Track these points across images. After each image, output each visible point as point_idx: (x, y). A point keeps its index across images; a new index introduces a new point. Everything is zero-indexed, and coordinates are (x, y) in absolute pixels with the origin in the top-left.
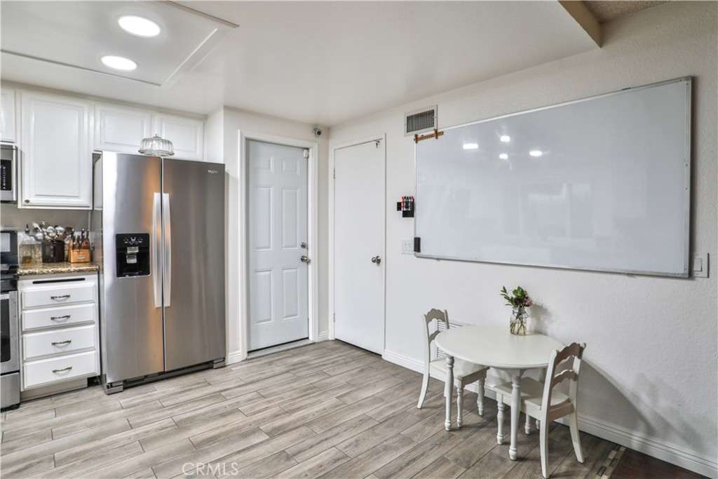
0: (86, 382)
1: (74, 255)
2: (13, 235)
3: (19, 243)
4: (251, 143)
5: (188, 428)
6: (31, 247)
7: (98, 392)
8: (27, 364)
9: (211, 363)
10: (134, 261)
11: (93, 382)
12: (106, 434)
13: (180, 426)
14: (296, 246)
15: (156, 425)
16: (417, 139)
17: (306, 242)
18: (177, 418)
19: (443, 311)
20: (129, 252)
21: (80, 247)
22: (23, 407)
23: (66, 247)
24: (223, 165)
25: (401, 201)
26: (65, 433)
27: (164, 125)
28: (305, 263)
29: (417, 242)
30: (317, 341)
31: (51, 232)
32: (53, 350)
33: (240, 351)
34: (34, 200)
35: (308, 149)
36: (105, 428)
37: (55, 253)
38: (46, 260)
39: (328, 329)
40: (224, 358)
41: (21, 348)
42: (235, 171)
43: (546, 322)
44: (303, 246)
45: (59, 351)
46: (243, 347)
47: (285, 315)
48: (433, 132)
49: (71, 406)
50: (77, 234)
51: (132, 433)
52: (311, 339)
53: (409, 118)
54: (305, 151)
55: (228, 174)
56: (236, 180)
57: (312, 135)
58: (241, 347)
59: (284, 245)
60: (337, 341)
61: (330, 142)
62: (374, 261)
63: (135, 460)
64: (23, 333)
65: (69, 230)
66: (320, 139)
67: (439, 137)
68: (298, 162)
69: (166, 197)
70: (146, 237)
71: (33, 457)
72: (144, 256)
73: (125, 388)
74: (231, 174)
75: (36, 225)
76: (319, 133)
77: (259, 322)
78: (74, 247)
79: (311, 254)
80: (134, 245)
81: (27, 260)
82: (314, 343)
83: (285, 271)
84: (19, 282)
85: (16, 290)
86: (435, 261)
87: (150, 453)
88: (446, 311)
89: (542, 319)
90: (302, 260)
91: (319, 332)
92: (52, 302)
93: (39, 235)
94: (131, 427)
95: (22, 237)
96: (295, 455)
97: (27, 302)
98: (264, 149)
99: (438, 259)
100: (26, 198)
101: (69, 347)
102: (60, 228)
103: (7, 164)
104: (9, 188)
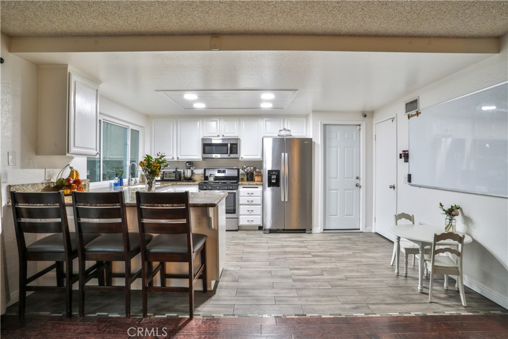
0: (258, 228)
1: (256, 178)
2: (238, 170)
3: (240, 173)
4: (327, 126)
5: (285, 248)
6: (244, 174)
7: (261, 232)
8: (241, 216)
9: (305, 230)
10: (274, 181)
11: (260, 228)
12: (260, 243)
13: (283, 246)
14: (353, 178)
15: (276, 244)
16: (409, 117)
17: (359, 176)
18: (283, 244)
19: (411, 215)
20: (272, 177)
21: (258, 175)
22: (239, 231)
23: (254, 175)
24: (312, 139)
25: (402, 153)
26: (249, 240)
27: (289, 122)
28: (358, 188)
29: (409, 176)
30: (364, 231)
31: (249, 169)
32: (247, 213)
33: (319, 228)
34: (244, 157)
35: (360, 125)
36: (260, 241)
37: (250, 177)
38: (248, 180)
39: (372, 226)
40: (311, 230)
41: (239, 210)
42: (318, 140)
43: (472, 228)
44: (357, 178)
45: (250, 213)
46: (321, 226)
47: (345, 214)
48: (415, 113)
49: (252, 234)
50: (257, 170)
51: (267, 244)
52: (361, 230)
53: (407, 104)
54: (358, 127)
55: (314, 143)
56: (318, 145)
57: (362, 118)
58: (320, 225)
59: (346, 177)
60: (376, 233)
61: (374, 120)
62: (391, 188)
63: (265, 251)
64: (240, 205)
65: (255, 169)
66: (366, 119)
67: (419, 115)
68: (354, 133)
69: (286, 154)
70: (278, 172)
71: (239, 243)
72: (278, 179)
73: (270, 233)
74: (316, 142)
75: (245, 167)
76: (365, 116)
77: (331, 215)
78: (256, 175)
79: (362, 183)
80: (274, 175)
81: (242, 179)
82: (362, 232)
83: (346, 191)
84: (239, 187)
85: (238, 189)
86: (418, 188)
87: (270, 250)
88: (413, 216)
89: (470, 225)
90: (357, 186)
91: (366, 227)
92: (248, 195)
93: (246, 170)
94: (267, 243)
95: (241, 171)
96: (318, 263)
97: (241, 194)
98: (333, 128)
99: (420, 187)
100: (242, 156)
101: (253, 213)
102: (252, 168)
103: (236, 144)
104: (237, 153)
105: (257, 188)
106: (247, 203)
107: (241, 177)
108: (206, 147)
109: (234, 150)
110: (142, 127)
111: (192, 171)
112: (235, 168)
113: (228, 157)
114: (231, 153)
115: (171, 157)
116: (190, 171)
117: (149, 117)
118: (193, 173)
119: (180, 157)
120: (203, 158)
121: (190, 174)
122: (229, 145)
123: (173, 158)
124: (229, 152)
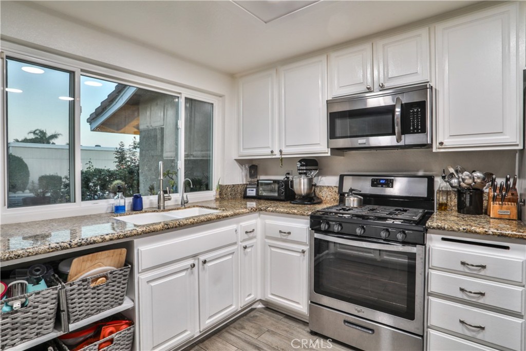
1: (495, 208)
2: (431, 180)
3: (436, 189)
6: (447, 193)
8: (432, 333)
21: (503, 199)
23: (485, 197)
31: (467, 178)
34: (448, 142)
37: (472, 203)
38: (462, 210)
41: (425, 310)
50: (500, 181)
65: (489, 177)
75: (452, 170)
78: (495, 199)
81: (443, 207)
84: (428, 235)
85: (423, 244)
92: (462, 268)
93: (454, 181)
95: (439, 183)
97: (435, 261)
100: (440, 140)
101: (480, 336)
102: (478, 174)
103: (422, 105)
104: (423, 130)
105: (507, 248)
106: (460, 295)
107: (439, 198)
108: (338, 122)
109: (415, 122)
110: (221, 96)
111: (310, 180)
112: (421, 173)
113: (395, 143)
114: (405, 130)
115: (268, 151)
116: (306, 180)
117: (233, 77)
118: (312, 185)
119: (285, 150)
120: (332, 149)
121: (306, 187)
122: (398, 110)
123: (272, 152)
124: (397, 129)
